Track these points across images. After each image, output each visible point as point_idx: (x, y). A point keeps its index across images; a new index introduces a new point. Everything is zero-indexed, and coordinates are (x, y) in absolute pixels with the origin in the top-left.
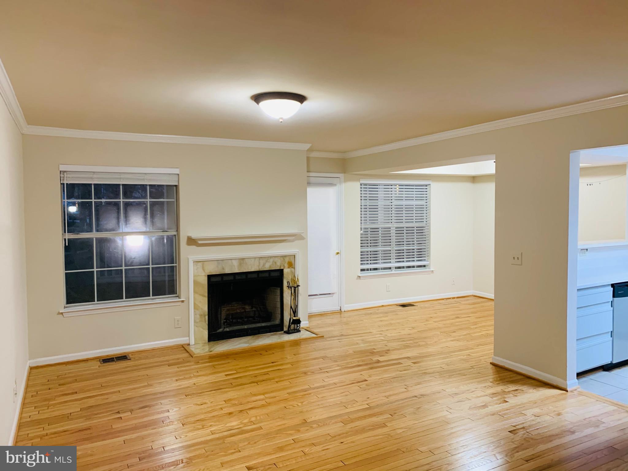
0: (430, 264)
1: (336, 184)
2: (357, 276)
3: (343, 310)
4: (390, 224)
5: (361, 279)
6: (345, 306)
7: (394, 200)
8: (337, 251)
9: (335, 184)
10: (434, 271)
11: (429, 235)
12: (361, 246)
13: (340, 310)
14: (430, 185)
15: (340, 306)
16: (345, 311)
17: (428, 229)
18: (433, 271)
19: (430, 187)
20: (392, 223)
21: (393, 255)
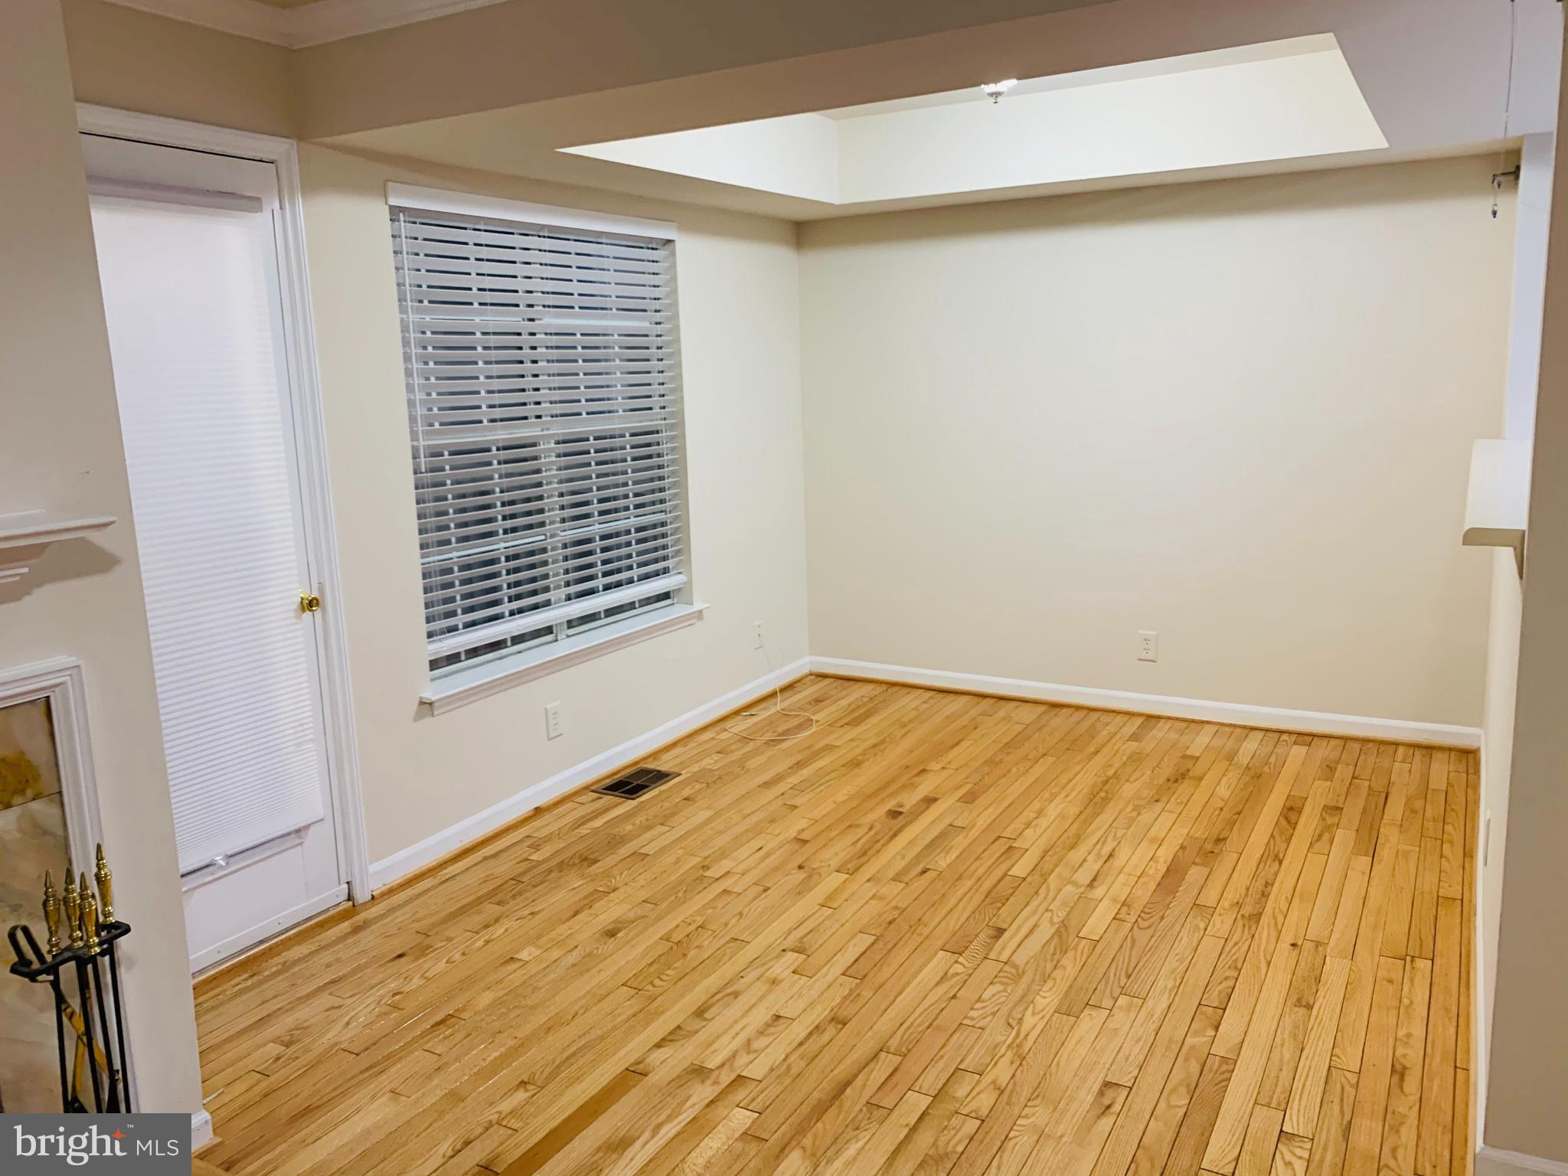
0: (689, 583)
1: (258, 199)
2: (417, 702)
3: (362, 896)
4: (532, 425)
5: (436, 713)
6: (373, 868)
7: (541, 308)
8: (307, 594)
9: (250, 198)
10: (705, 613)
11: (681, 462)
12: (422, 547)
13: (350, 898)
14: (671, 244)
15: (344, 880)
16: (373, 897)
17: (672, 438)
18: (700, 611)
19: (673, 254)
20: (544, 419)
21: (556, 571)
